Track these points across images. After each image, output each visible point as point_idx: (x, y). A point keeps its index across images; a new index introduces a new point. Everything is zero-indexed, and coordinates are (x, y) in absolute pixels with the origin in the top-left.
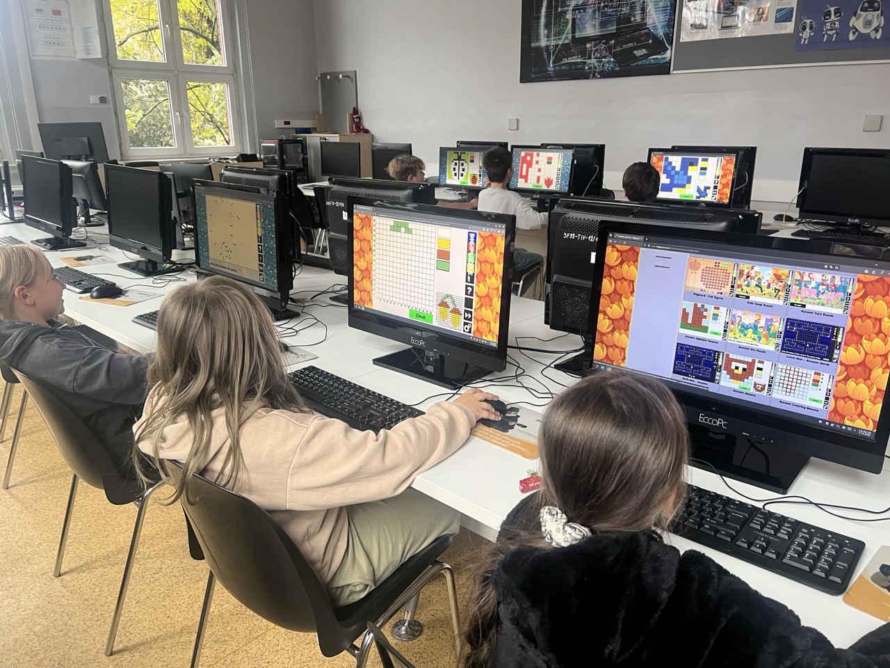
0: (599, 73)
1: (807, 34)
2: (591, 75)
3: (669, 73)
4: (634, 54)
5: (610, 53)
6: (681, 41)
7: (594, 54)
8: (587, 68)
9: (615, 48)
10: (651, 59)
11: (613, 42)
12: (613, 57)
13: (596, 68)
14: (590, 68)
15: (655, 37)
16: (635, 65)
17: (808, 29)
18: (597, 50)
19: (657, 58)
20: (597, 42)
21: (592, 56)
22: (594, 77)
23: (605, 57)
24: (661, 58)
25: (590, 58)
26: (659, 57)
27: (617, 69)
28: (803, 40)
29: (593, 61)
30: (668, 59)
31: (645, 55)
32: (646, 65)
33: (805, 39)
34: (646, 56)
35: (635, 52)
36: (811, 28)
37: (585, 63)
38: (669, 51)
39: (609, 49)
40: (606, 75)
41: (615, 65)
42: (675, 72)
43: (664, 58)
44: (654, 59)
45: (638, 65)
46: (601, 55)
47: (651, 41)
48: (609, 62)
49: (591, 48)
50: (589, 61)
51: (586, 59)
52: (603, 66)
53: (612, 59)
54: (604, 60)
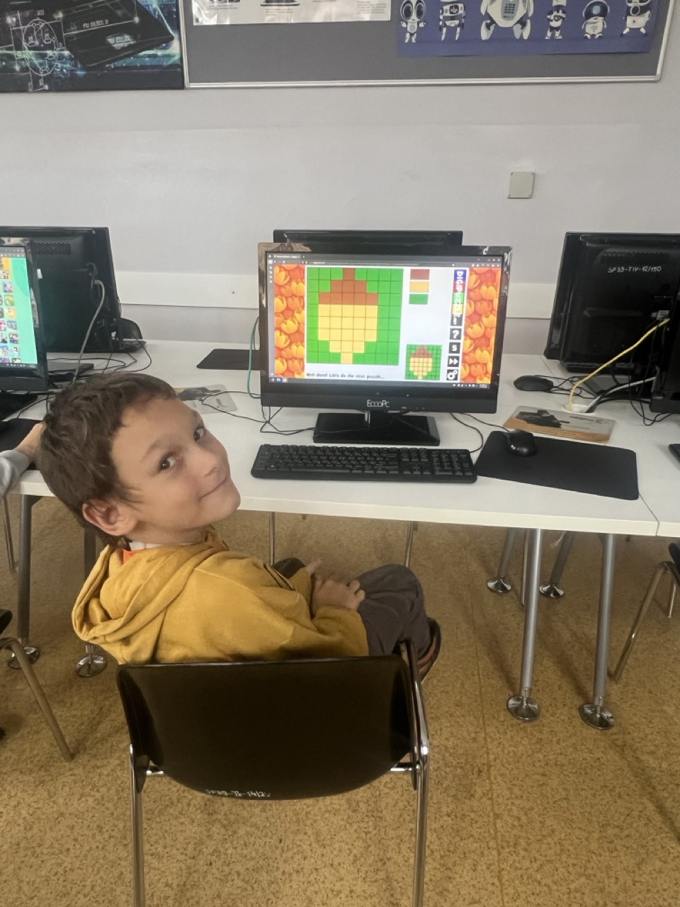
0: (47, 80)
1: (412, 24)
2: (30, 84)
3: (181, 87)
4: (109, 44)
5: (60, 39)
6: (195, 24)
7: (27, 41)
8: (17, 68)
9: (67, 27)
10: (145, 56)
11: (60, 15)
12: (69, 49)
13: (36, 69)
14: (24, 69)
15: (144, 12)
16: (116, 68)
17: (414, 16)
18: (30, 32)
19: (155, 56)
20: (27, 13)
21: (24, 44)
22: (37, 89)
23: (51, 47)
24: (164, 56)
25: (19, 48)
26: (160, 53)
27: (80, 73)
28: (408, 35)
29: (28, 54)
30: (177, 58)
31: (130, 47)
32: (136, 67)
33: (412, 35)
34: (132, 50)
35: (111, 40)
36: (419, 13)
37: (11, 57)
38: (175, 43)
39: (56, 29)
40: (61, 84)
41: (75, 66)
42: (193, 85)
43: (169, 56)
44: (149, 56)
45: (122, 68)
46: (41, 42)
47: (137, 20)
48: (61, 58)
49: (17, 25)
50: (19, 54)
51: (10, 49)
52: (51, 66)
53: (66, 53)
54: (49, 53)
